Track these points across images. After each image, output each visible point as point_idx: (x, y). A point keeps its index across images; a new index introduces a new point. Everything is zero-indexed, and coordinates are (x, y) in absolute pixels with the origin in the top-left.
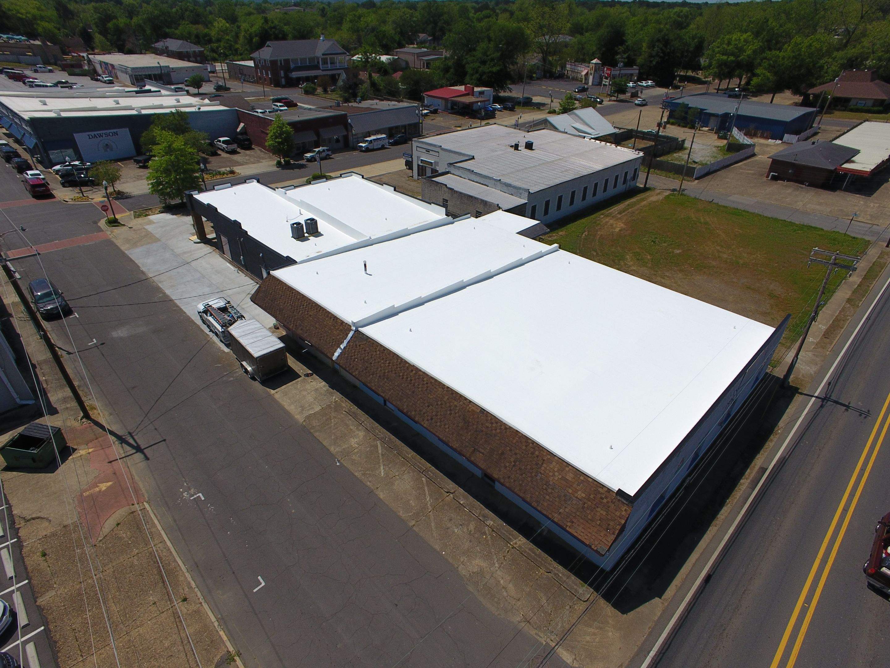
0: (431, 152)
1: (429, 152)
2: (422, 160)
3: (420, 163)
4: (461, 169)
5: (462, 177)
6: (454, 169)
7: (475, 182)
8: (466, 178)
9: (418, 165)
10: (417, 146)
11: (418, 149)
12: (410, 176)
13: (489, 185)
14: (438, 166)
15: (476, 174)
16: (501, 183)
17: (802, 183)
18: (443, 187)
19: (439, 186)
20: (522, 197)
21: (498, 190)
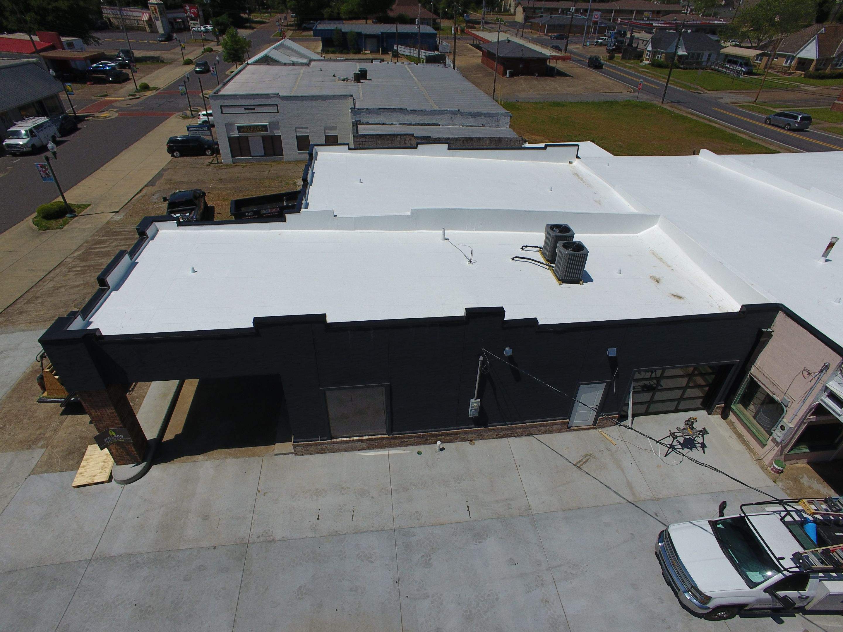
0: (257, 110)
1: (254, 109)
2: (240, 127)
3: (235, 134)
4: (383, 112)
5: (386, 124)
6: (368, 115)
7: (414, 125)
8: (394, 123)
9: (230, 139)
10: (221, 106)
11: (225, 110)
12: (211, 163)
13: (441, 123)
14: (278, 129)
15: (413, 112)
16: (462, 114)
17: (532, 74)
18: (408, 139)
19: (398, 139)
20: (501, 125)
21: (459, 125)
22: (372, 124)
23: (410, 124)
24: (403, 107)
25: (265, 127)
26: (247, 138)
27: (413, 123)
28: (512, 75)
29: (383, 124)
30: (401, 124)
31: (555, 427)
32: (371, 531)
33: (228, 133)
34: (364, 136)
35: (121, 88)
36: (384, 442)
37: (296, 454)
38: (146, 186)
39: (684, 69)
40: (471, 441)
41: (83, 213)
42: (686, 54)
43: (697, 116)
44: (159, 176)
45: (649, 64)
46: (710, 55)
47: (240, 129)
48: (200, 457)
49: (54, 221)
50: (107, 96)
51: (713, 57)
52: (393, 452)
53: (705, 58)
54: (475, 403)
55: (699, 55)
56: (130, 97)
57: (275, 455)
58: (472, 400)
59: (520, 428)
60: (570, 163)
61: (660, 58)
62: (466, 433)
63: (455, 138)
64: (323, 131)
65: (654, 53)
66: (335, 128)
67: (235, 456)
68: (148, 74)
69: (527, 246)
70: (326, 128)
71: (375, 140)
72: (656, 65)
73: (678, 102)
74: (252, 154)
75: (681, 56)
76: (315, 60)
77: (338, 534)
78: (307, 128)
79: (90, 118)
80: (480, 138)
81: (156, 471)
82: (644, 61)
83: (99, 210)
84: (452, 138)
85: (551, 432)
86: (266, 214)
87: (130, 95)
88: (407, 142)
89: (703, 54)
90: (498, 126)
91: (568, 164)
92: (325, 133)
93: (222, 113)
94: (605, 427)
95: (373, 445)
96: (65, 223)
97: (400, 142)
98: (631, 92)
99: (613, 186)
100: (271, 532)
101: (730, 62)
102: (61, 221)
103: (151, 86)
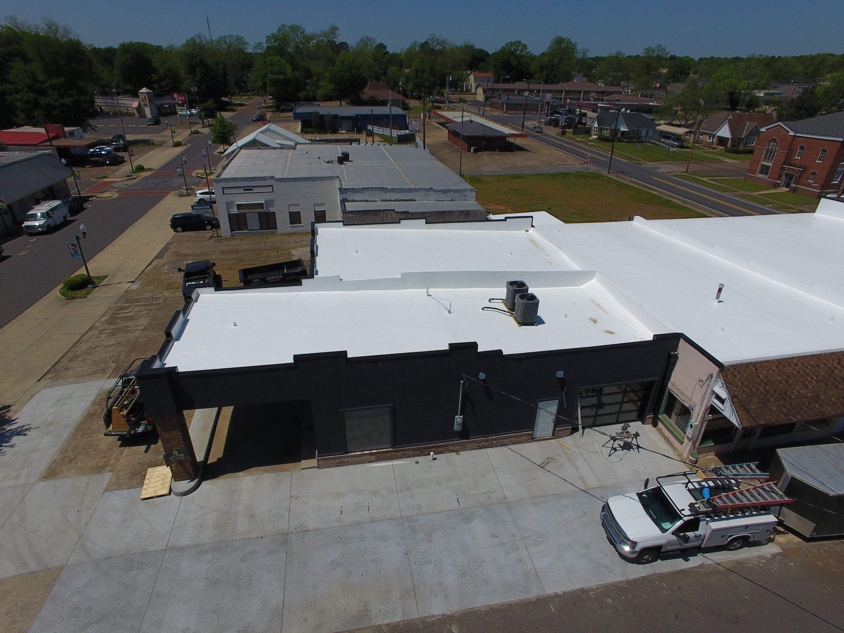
0: (255, 190)
1: (252, 190)
2: (238, 205)
3: (235, 211)
4: (367, 191)
5: (369, 201)
6: (354, 194)
7: (393, 201)
8: (376, 200)
9: (229, 215)
10: (223, 188)
11: (226, 191)
12: (211, 237)
13: (417, 199)
14: (273, 206)
15: (393, 190)
16: (434, 191)
17: (494, 150)
18: (390, 214)
19: (381, 214)
20: (468, 199)
21: (432, 200)
22: (357, 201)
23: (390, 201)
24: (384, 187)
25: (262, 204)
26: (245, 214)
27: (393, 199)
28: (476, 151)
29: (367, 201)
30: (382, 201)
31: (522, 438)
32: (384, 520)
33: (228, 210)
34: (352, 212)
35: (118, 170)
36: (389, 454)
37: (318, 467)
38: (155, 258)
39: (627, 142)
40: (457, 452)
41: (102, 284)
42: (628, 130)
43: (639, 184)
44: (166, 249)
45: (597, 138)
46: (647, 132)
47: (239, 206)
48: (241, 474)
49: (78, 292)
50: (105, 177)
51: (651, 133)
52: (395, 462)
53: (644, 134)
54: (459, 419)
55: (638, 131)
56: (127, 178)
57: (302, 469)
58: (457, 417)
59: (495, 439)
60: (527, 231)
61: (606, 133)
62: (453, 445)
63: (430, 212)
64: (313, 208)
65: (601, 130)
66: (323, 204)
67: (269, 471)
68: (141, 156)
69: (493, 299)
70: (315, 205)
71: (361, 215)
72: (602, 139)
73: (623, 172)
74: (249, 228)
75: (623, 133)
76: (300, 144)
77: (358, 523)
78: (298, 205)
79: (94, 198)
80: (451, 212)
81: (206, 485)
82: (592, 136)
83: (116, 280)
84: (427, 212)
85: (519, 443)
86: (270, 280)
87: (127, 176)
88: (388, 216)
89: (642, 130)
90: (465, 200)
91: (525, 232)
92: (314, 209)
93: (224, 194)
94: (562, 437)
95: (380, 458)
96: (88, 293)
97: (383, 217)
98: (581, 164)
99: (561, 249)
100: (305, 524)
101: (664, 137)
102: (84, 291)
103: (145, 167)
